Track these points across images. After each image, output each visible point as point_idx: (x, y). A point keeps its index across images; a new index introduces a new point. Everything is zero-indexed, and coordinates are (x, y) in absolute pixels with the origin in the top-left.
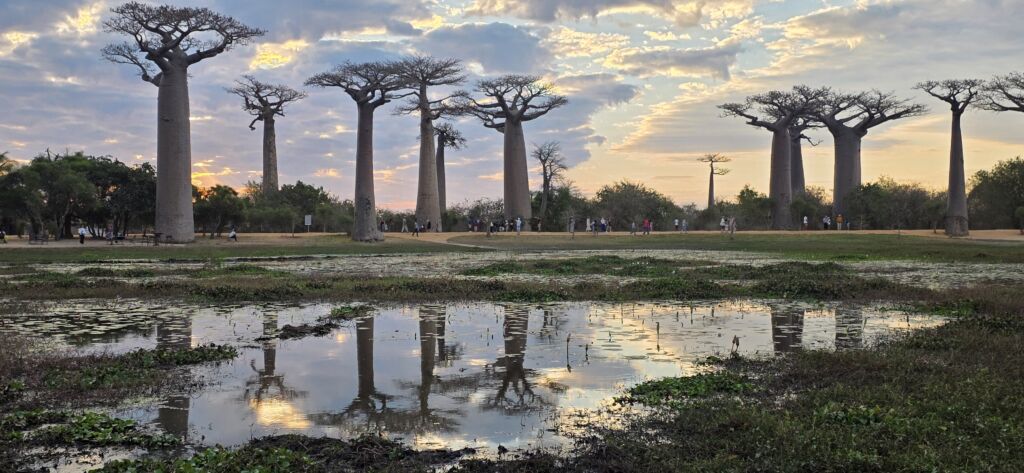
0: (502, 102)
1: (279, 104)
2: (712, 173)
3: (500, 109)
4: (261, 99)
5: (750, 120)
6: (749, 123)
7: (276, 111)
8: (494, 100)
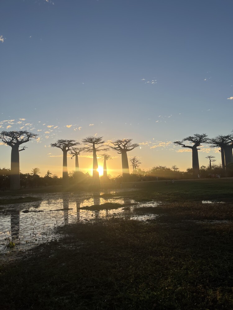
1: (79, 152)
2: (210, 161)
3: (119, 148)
4: (75, 151)
5: (183, 146)
7: (78, 154)
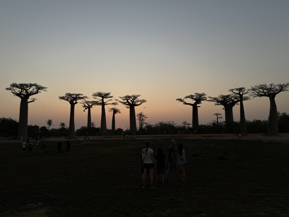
0: (128, 102)
1: (92, 105)
3: (127, 103)
6: (184, 104)
8: (126, 101)
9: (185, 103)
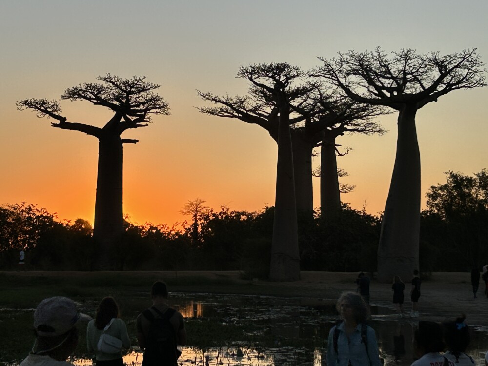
5: (58, 122)
6: (55, 125)
9: (63, 124)
